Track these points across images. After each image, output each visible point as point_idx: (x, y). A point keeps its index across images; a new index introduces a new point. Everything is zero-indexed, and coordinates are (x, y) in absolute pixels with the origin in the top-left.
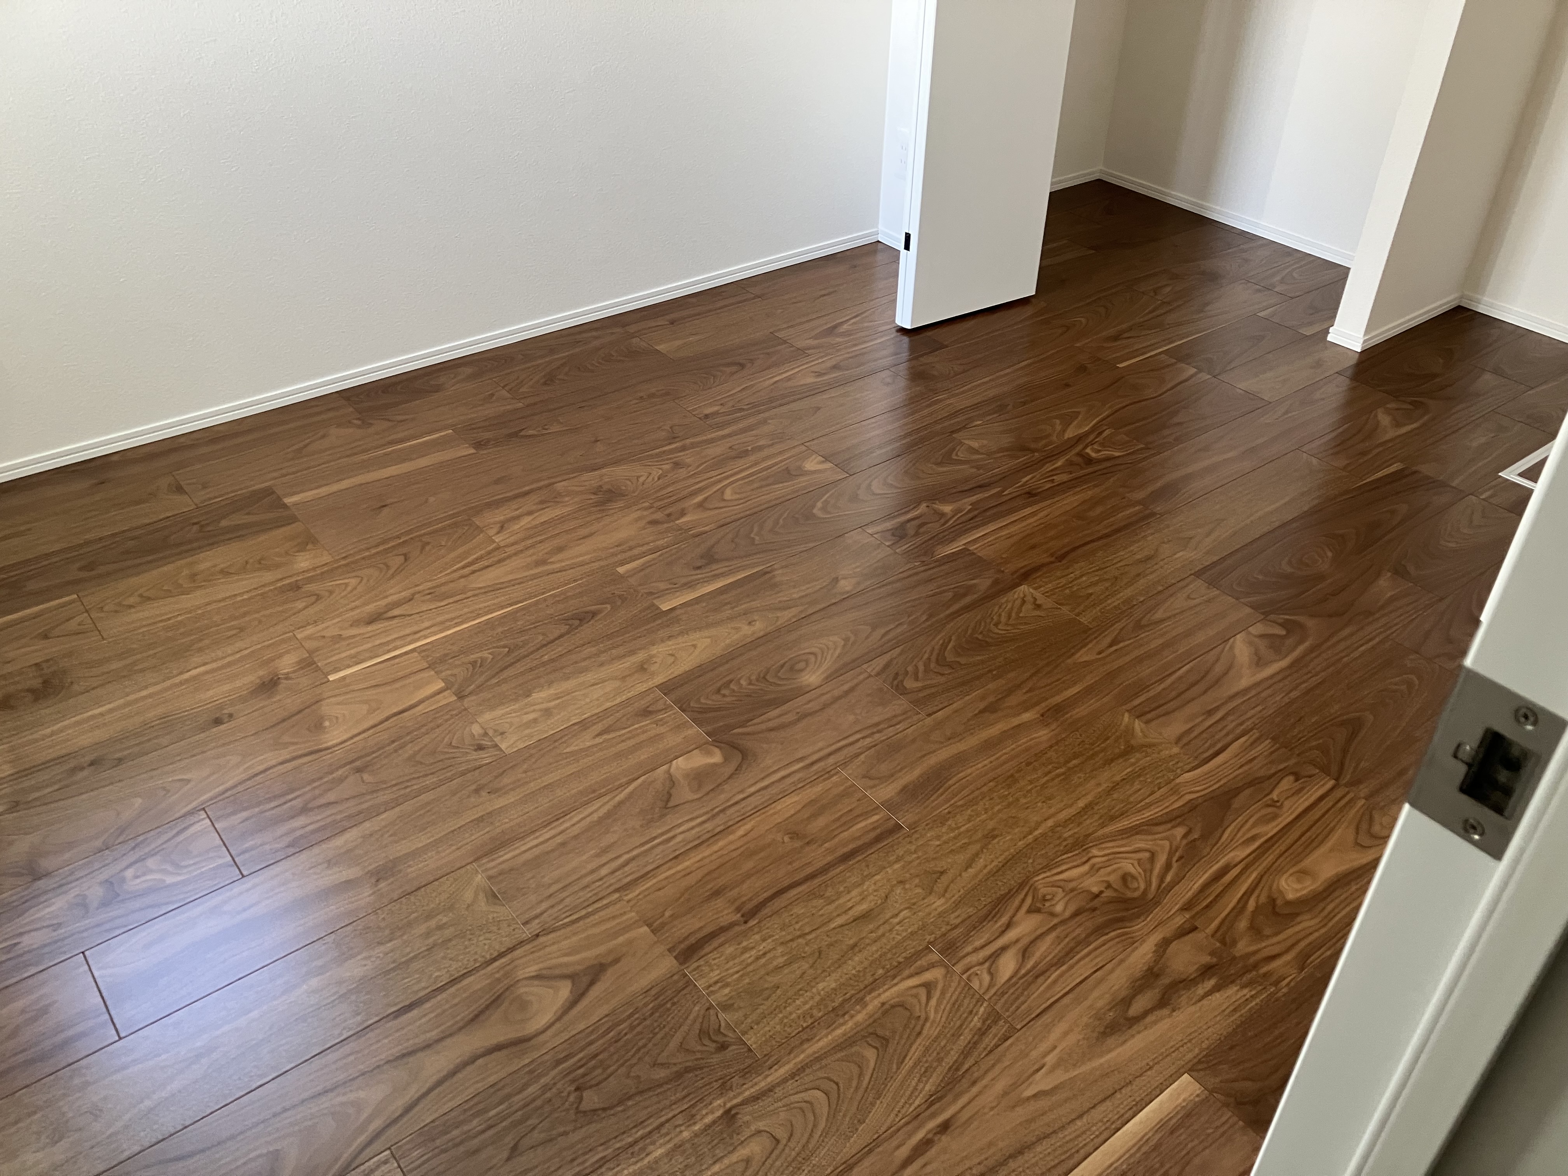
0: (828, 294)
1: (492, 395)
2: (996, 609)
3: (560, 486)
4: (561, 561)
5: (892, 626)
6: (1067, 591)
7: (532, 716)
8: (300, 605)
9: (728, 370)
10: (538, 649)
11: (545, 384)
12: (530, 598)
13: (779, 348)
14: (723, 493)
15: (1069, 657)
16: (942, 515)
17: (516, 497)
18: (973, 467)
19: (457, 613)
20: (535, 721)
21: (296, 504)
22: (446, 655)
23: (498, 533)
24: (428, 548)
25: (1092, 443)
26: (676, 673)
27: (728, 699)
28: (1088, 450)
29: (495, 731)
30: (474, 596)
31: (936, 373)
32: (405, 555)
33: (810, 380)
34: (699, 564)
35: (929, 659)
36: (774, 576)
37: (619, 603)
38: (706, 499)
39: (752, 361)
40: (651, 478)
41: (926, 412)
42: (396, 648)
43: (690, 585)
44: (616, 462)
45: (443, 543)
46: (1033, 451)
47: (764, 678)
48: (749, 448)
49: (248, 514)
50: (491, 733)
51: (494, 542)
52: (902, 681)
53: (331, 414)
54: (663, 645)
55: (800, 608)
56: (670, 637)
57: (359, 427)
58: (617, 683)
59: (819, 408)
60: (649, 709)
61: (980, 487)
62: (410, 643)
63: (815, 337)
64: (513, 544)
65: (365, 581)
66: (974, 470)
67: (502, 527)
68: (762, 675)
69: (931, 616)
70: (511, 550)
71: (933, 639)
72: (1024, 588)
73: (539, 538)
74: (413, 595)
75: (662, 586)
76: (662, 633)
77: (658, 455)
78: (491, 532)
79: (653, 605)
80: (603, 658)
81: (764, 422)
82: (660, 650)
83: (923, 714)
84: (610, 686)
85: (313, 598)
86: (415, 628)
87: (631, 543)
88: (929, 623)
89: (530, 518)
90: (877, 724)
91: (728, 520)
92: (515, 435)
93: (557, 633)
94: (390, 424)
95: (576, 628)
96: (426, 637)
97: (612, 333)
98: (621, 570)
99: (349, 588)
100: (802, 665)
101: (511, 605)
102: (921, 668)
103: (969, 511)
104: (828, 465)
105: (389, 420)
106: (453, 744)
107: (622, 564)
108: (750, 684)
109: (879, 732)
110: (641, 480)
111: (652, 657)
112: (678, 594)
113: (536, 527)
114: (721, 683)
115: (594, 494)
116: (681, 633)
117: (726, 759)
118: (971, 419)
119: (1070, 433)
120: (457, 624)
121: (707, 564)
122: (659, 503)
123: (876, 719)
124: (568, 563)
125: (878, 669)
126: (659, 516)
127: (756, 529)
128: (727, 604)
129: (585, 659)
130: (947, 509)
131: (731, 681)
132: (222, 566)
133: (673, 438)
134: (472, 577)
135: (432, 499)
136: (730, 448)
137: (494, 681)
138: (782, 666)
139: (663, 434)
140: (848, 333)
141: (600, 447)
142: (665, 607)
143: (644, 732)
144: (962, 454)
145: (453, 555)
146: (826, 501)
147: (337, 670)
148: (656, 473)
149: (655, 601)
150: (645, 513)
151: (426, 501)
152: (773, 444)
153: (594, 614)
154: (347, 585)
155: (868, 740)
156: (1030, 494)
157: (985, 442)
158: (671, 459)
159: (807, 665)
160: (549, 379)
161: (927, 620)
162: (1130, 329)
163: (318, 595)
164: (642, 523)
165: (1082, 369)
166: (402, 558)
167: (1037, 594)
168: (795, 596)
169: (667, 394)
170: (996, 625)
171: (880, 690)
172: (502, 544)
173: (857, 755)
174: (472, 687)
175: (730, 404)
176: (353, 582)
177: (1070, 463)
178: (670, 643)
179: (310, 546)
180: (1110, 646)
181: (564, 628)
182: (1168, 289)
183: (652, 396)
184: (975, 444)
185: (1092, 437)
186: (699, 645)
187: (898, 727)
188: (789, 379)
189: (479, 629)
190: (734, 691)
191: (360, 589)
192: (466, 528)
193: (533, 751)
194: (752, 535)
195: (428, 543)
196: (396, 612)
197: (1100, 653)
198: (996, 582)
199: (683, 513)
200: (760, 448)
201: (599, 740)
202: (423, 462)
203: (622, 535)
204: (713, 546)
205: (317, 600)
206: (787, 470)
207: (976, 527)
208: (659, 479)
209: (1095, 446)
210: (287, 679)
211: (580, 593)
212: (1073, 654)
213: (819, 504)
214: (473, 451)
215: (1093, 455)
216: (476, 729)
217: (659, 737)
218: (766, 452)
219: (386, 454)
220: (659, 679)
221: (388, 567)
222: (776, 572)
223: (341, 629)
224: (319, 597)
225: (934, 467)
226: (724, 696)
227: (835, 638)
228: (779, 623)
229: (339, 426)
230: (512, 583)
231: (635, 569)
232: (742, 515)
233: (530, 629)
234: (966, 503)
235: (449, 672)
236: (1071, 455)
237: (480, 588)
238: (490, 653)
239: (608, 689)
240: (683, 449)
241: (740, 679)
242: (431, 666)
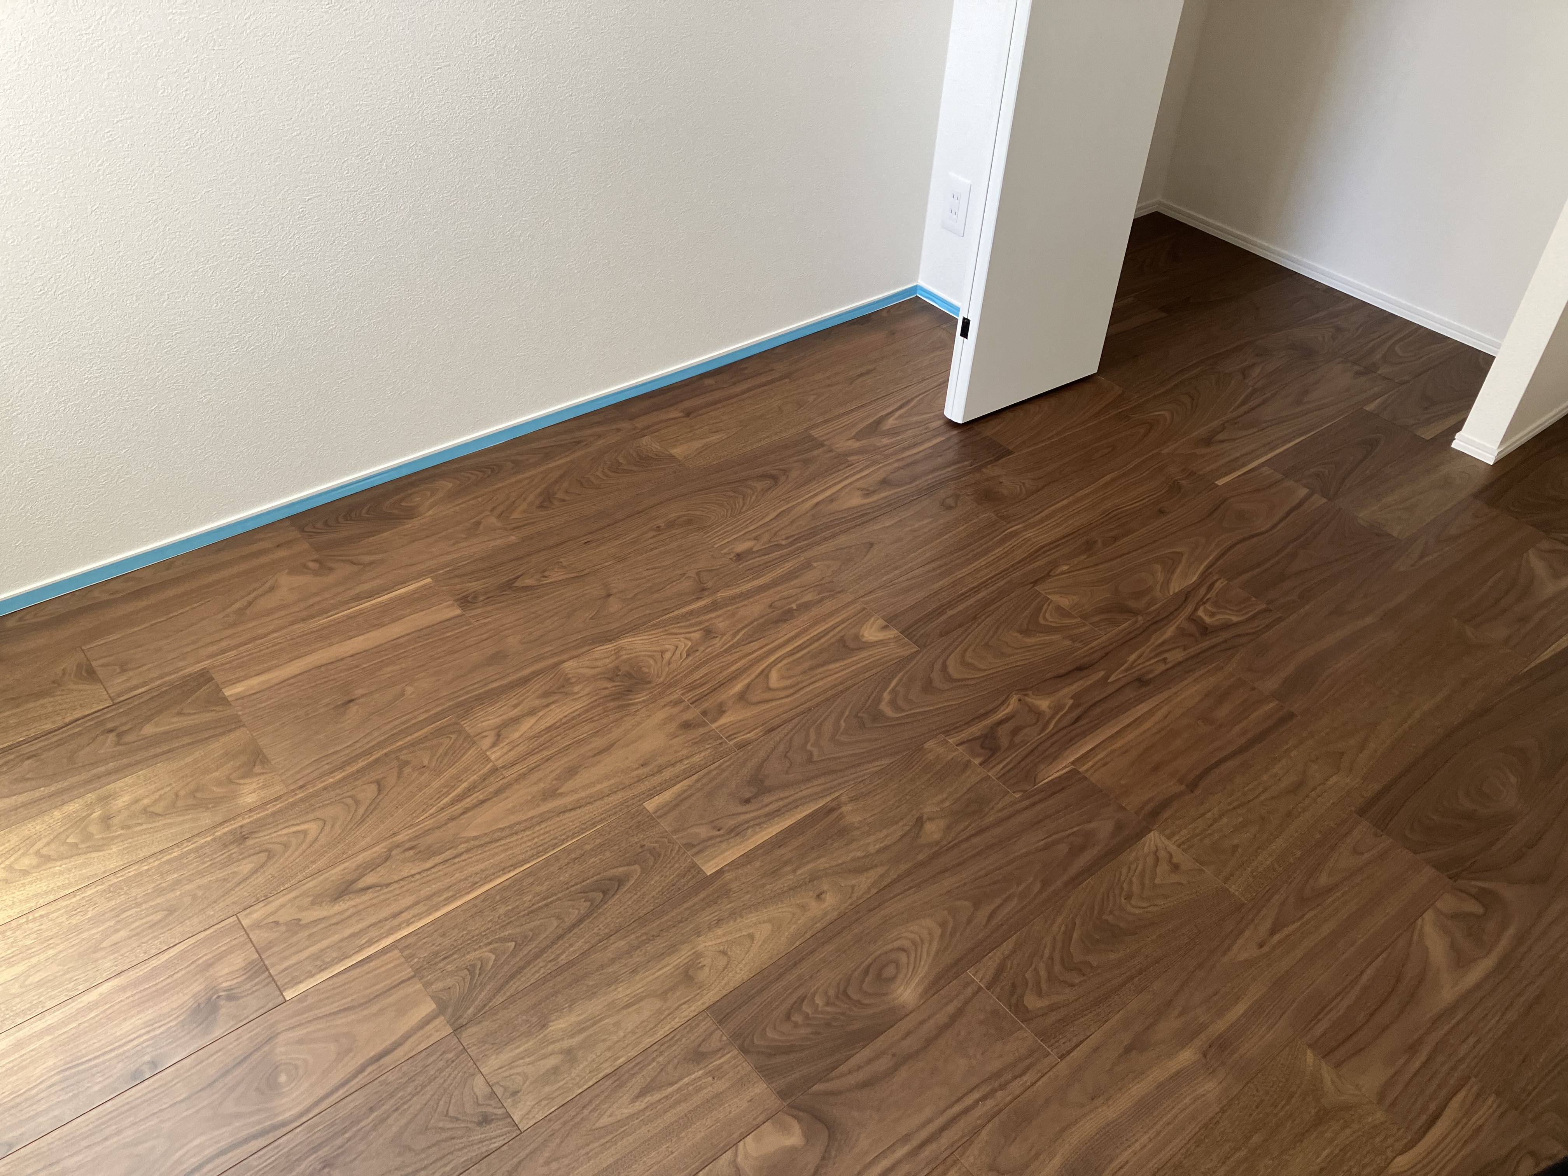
0: (868, 372)
1: (478, 523)
2: (1124, 871)
3: (569, 666)
4: (575, 791)
5: (998, 901)
6: (1207, 841)
7: (551, 1062)
8: (246, 867)
9: (759, 485)
10: (554, 943)
11: (541, 507)
12: (538, 855)
13: (815, 453)
14: (767, 676)
15: (1224, 954)
16: (1039, 714)
17: (512, 686)
18: (1065, 638)
19: (447, 881)
20: (555, 1070)
21: (240, 698)
22: (436, 954)
23: (494, 745)
24: (407, 770)
25: (1202, 602)
26: (732, 985)
27: (803, 1031)
28: (1200, 613)
29: (505, 1089)
30: (468, 851)
31: (1005, 492)
32: (378, 783)
33: (856, 500)
34: (748, 795)
35: (1051, 958)
36: (841, 817)
37: (651, 861)
38: (748, 686)
39: (785, 471)
40: (678, 653)
41: (998, 551)
42: (370, 943)
43: (737, 832)
44: (633, 629)
45: (426, 763)
46: (1134, 612)
47: (845, 993)
48: (794, 606)
49: (180, 714)
50: (499, 1091)
51: (488, 759)
52: (1022, 997)
53: (282, 553)
54: (710, 935)
55: (880, 870)
56: (719, 922)
57: (316, 573)
58: (657, 1004)
59: (872, 545)
60: (701, 1049)
61: (1080, 669)
62: (389, 933)
63: (857, 437)
64: (513, 764)
65: (328, 828)
66: (1068, 643)
67: (498, 735)
68: (842, 988)
69: (1045, 884)
70: (511, 774)
71: (1053, 923)
72: (1154, 839)
73: (546, 753)
74: (390, 850)
75: (703, 832)
76: (706, 917)
77: (684, 616)
78: (487, 742)
79: (694, 865)
80: (638, 957)
81: (807, 565)
82: (708, 943)
83: (1053, 1057)
84: (649, 1007)
85: (264, 855)
86: (394, 908)
87: (661, 761)
88: (1044, 895)
89: (533, 720)
90: (998, 1074)
91: (777, 721)
92: (509, 585)
93: (574, 915)
94: (356, 568)
95: (598, 907)
96: (409, 923)
97: (618, 430)
98: (651, 805)
99: (309, 839)
100: (890, 971)
101: (514, 866)
102: (1043, 973)
103: (1072, 708)
104: (893, 633)
105: (353, 563)
106: (451, 1113)
107: (652, 793)
108: (828, 1004)
109: (1002, 1087)
110: (667, 656)
111: (698, 955)
112: (724, 846)
113: (539, 735)
114: (791, 1001)
115: (611, 680)
116: (733, 914)
117: (808, 1137)
118: (1055, 564)
119: (1176, 586)
120: (448, 900)
121: (756, 796)
122: (690, 695)
123: (996, 1065)
124: (583, 794)
125: (988, 977)
126: (692, 714)
127: (813, 736)
128: (786, 864)
129: (613, 961)
130: (1044, 704)
131: (802, 999)
132: (146, 801)
133: (701, 591)
134: (463, 820)
135: (409, 690)
136: (771, 606)
137: (499, 999)
138: (866, 972)
139: (686, 585)
140: (894, 432)
141: (614, 605)
142: (709, 869)
143: (698, 1090)
144: (1049, 617)
145: (436, 784)
146: (893, 690)
147: (295, 982)
148: (684, 645)
149: (698, 861)
150: (675, 710)
151: (402, 694)
152: (822, 600)
153: (620, 881)
154: (305, 833)
155: (990, 1103)
156: (1141, 681)
157: (1076, 598)
158: (701, 623)
159: (898, 967)
160: (547, 500)
161: (1041, 892)
162: (1223, 428)
163: (266, 850)
164: (672, 727)
165: (1175, 488)
166: (374, 787)
167: (1173, 848)
168: (872, 849)
169: (689, 522)
170: (1129, 898)
171: (995, 1013)
172: (499, 763)
173: (976, 1131)
174: (471, 1010)
175: (766, 537)
176: (312, 828)
177: (1182, 633)
178: (719, 932)
179: (258, 769)
180: (1272, 933)
181: (584, 906)
182: (1257, 370)
183: (671, 525)
184: (1065, 602)
185: (1203, 591)
186: (757, 936)
187: (1025, 1078)
188: (831, 499)
189: (476, 909)
190: (807, 1017)
191: (322, 840)
192: (454, 736)
193: (557, 1125)
194: (809, 747)
195: (406, 763)
196: (370, 879)
197: (1261, 946)
198: (1119, 827)
199: (721, 710)
200: (807, 606)
201: (640, 1105)
202: (396, 630)
203: (647, 746)
204: (761, 766)
205: (269, 858)
206: (842, 641)
207: (1084, 734)
208: (688, 655)
209: (1208, 606)
210: (231, 998)
211: (601, 845)
212: (1229, 949)
213: (886, 696)
214: (458, 611)
215: (1207, 620)
216: (479, 1086)
217: (718, 1099)
218: (816, 611)
219: (350, 617)
220: (710, 997)
221: (357, 802)
222: (844, 809)
223: (301, 909)
224: (271, 855)
225: (1020, 636)
226: (796, 1025)
227: (928, 922)
228: (854, 898)
229: (293, 571)
230: (512, 830)
231: (667, 804)
232: (793, 713)
233: (541, 908)
234: (1067, 693)
235: (440, 985)
236: (1181, 620)
237: (475, 838)
238: (491, 951)
239: (646, 1014)
240: (715, 606)
241: (814, 994)
242: (417, 973)
